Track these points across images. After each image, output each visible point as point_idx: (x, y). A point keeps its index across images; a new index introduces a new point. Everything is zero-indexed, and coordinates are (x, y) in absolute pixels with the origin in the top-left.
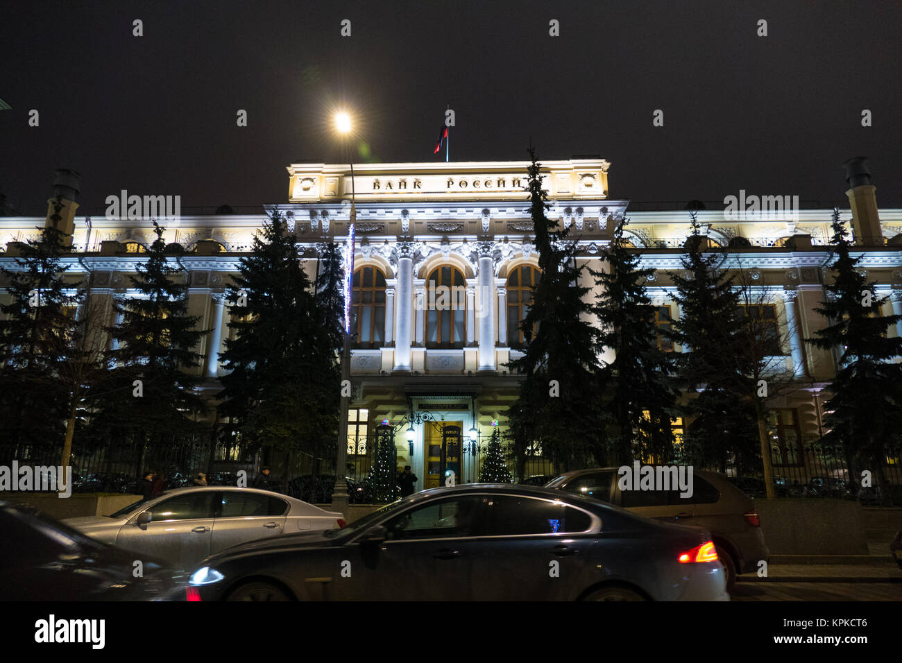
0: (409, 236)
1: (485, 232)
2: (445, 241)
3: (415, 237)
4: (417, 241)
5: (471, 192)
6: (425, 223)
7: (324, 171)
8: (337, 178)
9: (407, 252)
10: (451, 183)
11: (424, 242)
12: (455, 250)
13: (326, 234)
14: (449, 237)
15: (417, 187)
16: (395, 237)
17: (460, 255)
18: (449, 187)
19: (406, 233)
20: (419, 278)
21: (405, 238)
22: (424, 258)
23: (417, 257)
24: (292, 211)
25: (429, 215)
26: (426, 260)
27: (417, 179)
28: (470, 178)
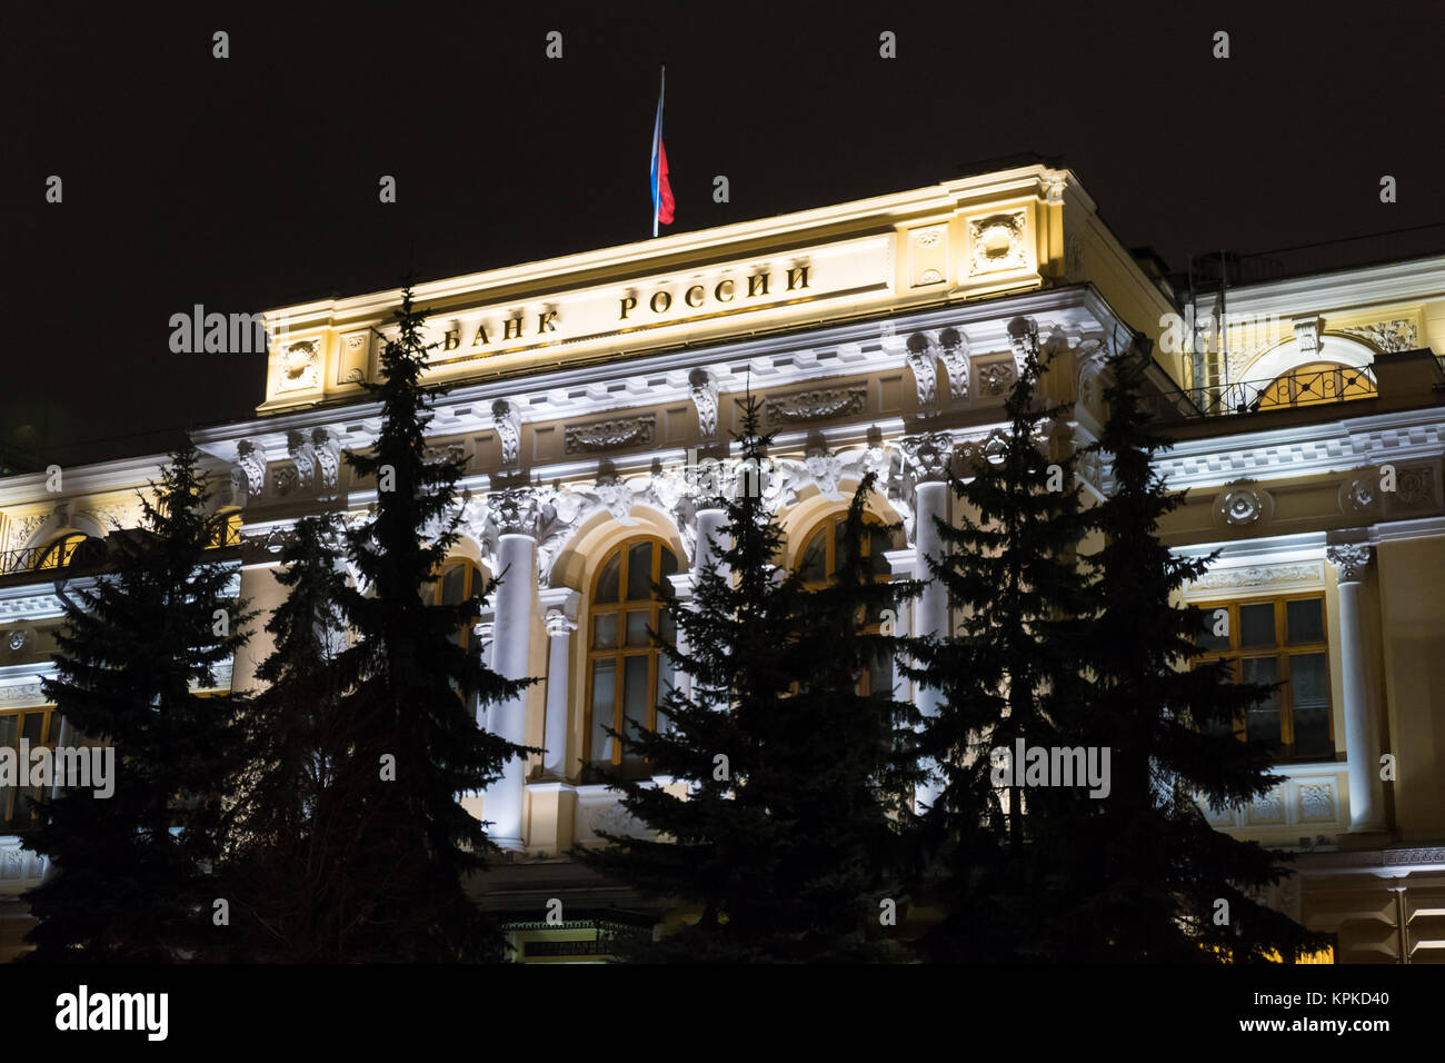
0: (518, 472)
1: (708, 435)
2: (607, 475)
3: (534, 472)
4: (539, 484)
5: (682, 321)
6: (560, 429)
7: (339, 316)
8: (367, 333)
9: (515, 516)
10: (629, 303)
11: (556, 484)
12: (641, 494)
13: (330, 490)
14: (616, 461)
15: (546, 327)
16: (486, 479)
17: (655, 506)
18: (624, 316)
19: (511, 464)
20: (552, 586)
21: (510, 479)
22: (566, 526)
23: (548, 526)
24: (248, 440)
25: (559, 407)
26: (571, 533)
27: (550, 306)
28: (679, 281)
